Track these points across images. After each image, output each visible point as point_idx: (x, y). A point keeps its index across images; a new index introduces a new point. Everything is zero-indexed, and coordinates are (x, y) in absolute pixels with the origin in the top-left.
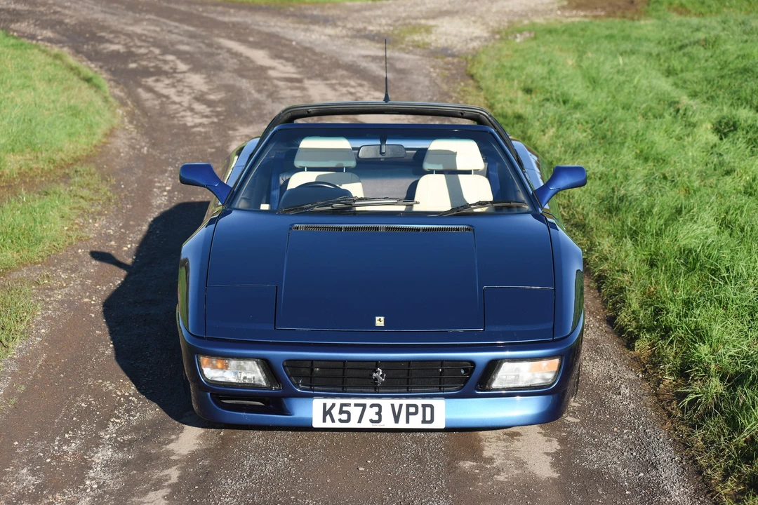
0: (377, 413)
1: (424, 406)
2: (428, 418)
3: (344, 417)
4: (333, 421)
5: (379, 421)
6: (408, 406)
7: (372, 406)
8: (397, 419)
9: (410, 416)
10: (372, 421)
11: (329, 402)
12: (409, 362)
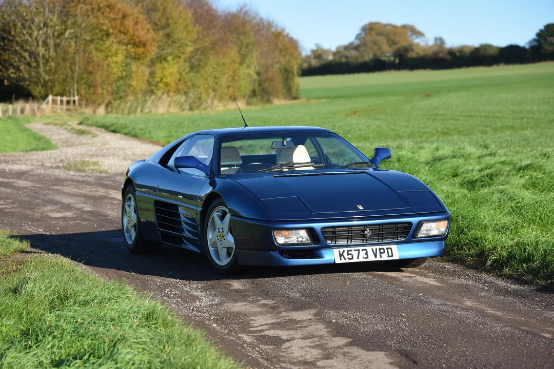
0: (365, 254)
1: (387, 249)
2: (390, 254)
3: (350, 257)
4: (345, 259)
5: (367, 257)
6: (380, 249)
7: (362, 250)
8: (376, 257)
9: (382, 254)
10: (363, 258)
11: (342, 250)
12: (379, 225)
